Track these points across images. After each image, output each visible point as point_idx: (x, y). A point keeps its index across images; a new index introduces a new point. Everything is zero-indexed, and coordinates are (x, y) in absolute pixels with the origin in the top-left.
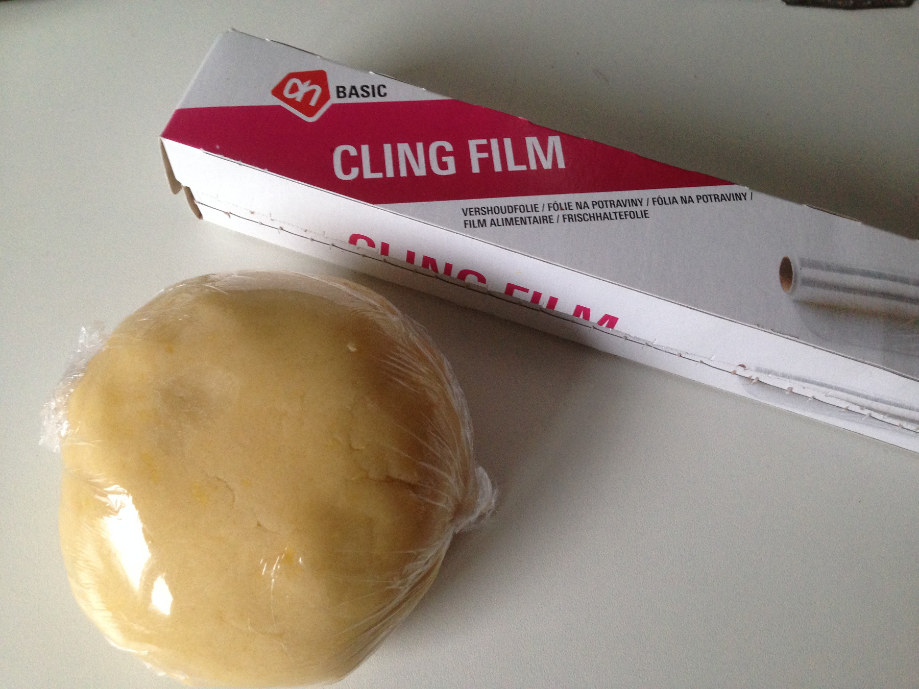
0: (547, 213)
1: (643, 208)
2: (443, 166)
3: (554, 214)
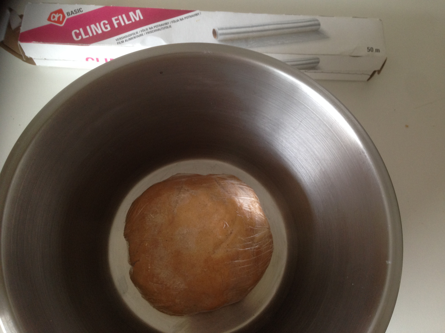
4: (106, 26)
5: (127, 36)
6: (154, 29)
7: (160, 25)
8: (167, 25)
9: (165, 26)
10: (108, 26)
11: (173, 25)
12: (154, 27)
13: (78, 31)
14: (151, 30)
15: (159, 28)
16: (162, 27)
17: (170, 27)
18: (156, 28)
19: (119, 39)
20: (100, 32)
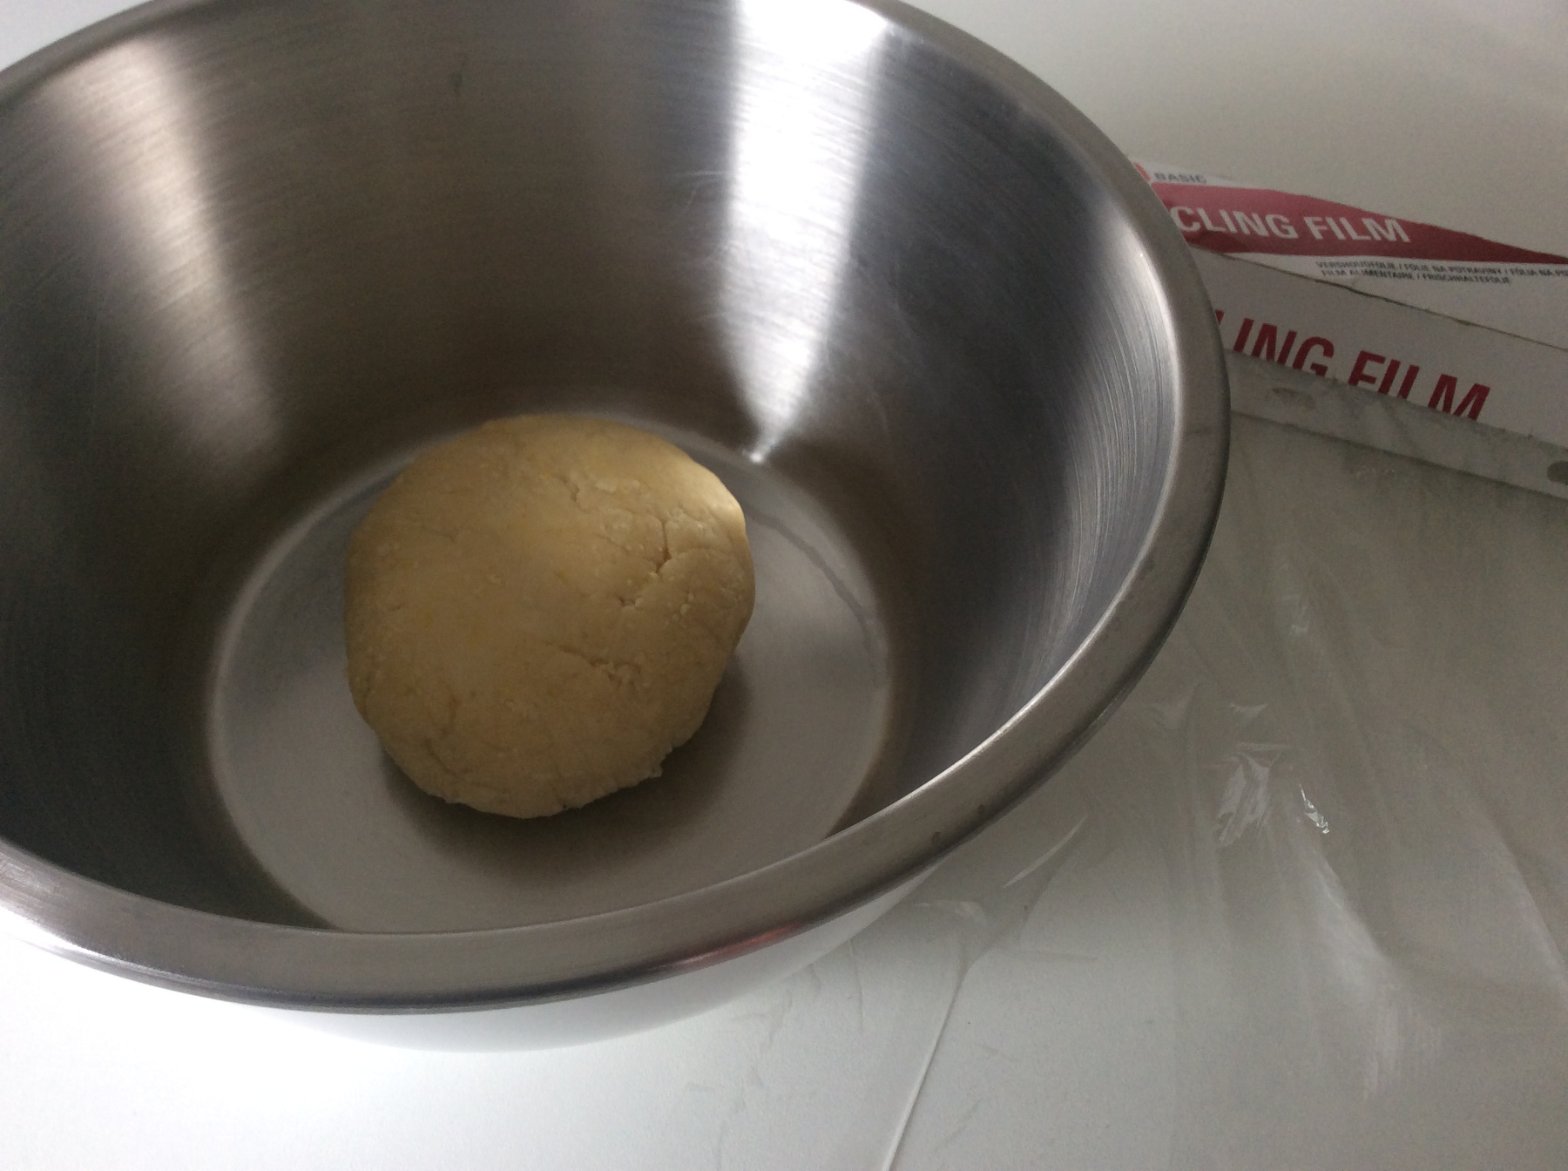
0: (1404, 270)
1: (1503, 275)
2: (1286, 232)
3: (1415, 273)
4: (1284, 227)
5: (1355, 264)
6: (1449, 273)
7: (1470, 270)
8: (1494, 275)
9: (1486, 275)
10: (1291, 229)
11: (1515, 278)
12: (1451, 269)
13: (1189, 211)
14: (1442, 274)
15: (1468, 275)
16: (1478, 275)
17: (1506, 280)
18: (1455, 273)
19: (1329, 266)
20: (1262, 232)
